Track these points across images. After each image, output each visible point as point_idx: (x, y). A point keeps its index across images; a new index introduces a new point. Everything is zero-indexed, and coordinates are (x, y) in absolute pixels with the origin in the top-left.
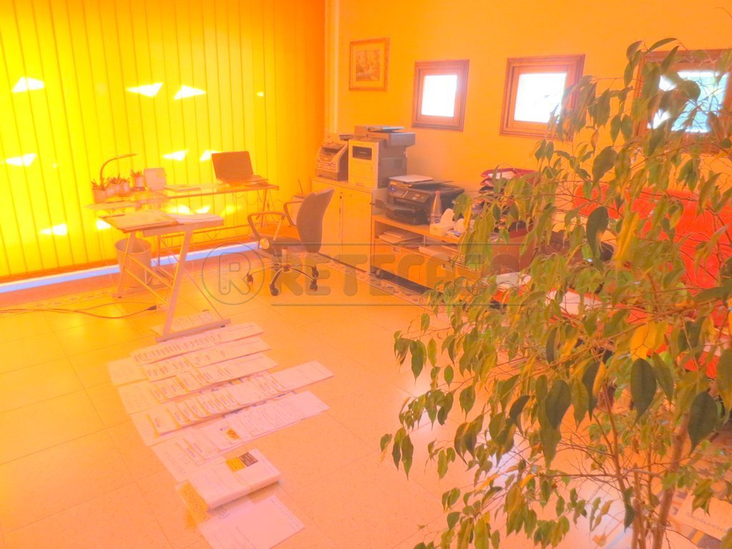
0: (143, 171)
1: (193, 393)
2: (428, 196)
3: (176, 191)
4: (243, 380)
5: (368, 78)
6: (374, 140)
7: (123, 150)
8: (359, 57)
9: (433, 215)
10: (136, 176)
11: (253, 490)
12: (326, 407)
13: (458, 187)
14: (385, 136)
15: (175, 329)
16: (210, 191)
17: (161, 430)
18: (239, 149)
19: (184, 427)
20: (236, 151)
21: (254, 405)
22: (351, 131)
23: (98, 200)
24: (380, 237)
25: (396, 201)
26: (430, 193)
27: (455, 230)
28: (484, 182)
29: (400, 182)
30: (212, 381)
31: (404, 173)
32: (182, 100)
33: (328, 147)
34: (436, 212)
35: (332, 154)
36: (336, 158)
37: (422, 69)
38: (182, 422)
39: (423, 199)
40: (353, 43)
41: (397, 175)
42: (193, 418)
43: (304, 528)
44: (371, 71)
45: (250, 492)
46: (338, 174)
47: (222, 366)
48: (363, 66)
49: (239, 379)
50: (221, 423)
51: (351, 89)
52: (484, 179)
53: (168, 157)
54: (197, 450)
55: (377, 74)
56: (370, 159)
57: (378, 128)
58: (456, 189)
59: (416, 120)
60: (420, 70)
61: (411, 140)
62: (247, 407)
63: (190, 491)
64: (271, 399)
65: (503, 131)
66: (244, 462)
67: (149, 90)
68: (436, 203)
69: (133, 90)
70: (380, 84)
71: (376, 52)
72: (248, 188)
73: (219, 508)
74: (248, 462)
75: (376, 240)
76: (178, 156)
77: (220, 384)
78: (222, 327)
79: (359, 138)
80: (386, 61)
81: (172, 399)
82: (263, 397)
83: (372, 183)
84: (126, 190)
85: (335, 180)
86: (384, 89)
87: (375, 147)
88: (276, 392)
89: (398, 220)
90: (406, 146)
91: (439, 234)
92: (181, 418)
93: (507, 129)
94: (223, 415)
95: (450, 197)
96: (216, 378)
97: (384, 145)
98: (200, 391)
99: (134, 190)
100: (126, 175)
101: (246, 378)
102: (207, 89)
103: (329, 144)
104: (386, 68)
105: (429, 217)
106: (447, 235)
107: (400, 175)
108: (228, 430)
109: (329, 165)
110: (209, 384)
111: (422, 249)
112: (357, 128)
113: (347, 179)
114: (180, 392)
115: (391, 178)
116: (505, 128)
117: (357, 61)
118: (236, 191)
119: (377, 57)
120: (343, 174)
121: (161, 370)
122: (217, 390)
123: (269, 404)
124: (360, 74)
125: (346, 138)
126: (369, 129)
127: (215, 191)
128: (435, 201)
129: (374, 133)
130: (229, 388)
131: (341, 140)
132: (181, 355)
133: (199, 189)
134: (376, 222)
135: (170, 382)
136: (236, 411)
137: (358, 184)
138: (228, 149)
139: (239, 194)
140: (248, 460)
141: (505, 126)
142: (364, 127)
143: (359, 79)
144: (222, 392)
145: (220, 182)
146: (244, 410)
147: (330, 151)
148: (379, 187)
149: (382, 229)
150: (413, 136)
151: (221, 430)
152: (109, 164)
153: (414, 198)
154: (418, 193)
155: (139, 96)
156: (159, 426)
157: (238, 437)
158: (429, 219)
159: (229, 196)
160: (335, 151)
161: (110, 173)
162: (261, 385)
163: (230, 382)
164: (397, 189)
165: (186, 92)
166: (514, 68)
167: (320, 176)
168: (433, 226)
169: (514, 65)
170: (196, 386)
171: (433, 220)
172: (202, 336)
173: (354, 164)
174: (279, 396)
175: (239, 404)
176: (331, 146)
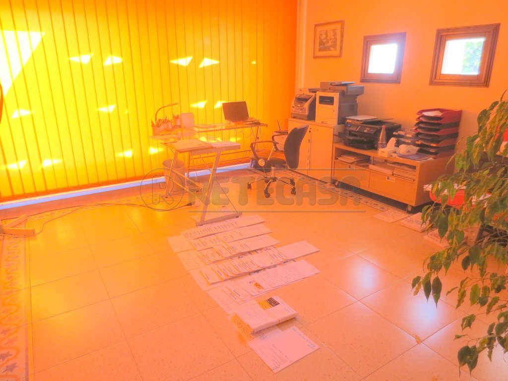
0: (180, 115)
1: (227, 258)
2: (376, 130)
3: (202, 128)
4: (258, 251)
5: (328, 49)
6: (334, 91)
7: (167, 102)
8: (321, 35)
9: (380, 142)
10: (177, 118)
11: (281, 322)
12: (318, 271)
13: (396, 123)
14: (344, 88)
15: (208, 217)
16: (220, 128)
17: (211, 281)
18: (239, 100)
19: (225, 280)
20: (238, 101)
21: (269, 268)
22: (318, 86)
23: (155, 134)
24: (339, 158)
25: (351, 133)
26: (378, 127)
27: (397, 152)
28: (419, 118)
29: (355, 120)
30: (238, 251)
31: (356, 114)
32: (204, 67)
33: (300, 97)
34: (382, 141)
35: (304, 102)
36: (306, 105)
37: (369, 41)
38: (224, 277)
39: (372, 131)
40: (316, 26)
41: (351, 116)
42: (231, 275)
43: (319, 348)
44: (330, 43)
45: (278, 323)
46: (308, 115)
47: (243, 242)
48: (325, 41)
49: (255, 251)
50: (249, 278)
51: (315, 57)
52: (419, 116)
53: (194, 105)
54: (237, 295)
55: (334, 46)
56: (333, 105)
57: (337, 83)
58: (395, 125)
59: (364, 77)
60: (367, 42)
61: (361, 91)
62: (264, 269)
63: (238, 320)
64: (280, 264)
65: (432, 82)
66: (270, 303)
67: (184, 62)
68: (382, 134)
69: (174, 62)
70: (337, 53)
71: (334, 31)
72: (247, 126)
73: (259, 332)
74: (273, 304)
75: (336, 160)
76: (201, 105)
77: (243, 254)
78: (237, 217)
79: (324, 90)
80: (342, 36)
81: (214, 262)
82: (274, 263)
83: (333, 121)
84: (170, 127)
85: (305, 120)
86: (340, 56)
87: (336, 96)
88: (282, 260)
89: (353, 147)
90: (357, 95)
91: (385, 155)
92: (223, 274)
93: (435, 81)
94: (250, 273)
95: (392, 130)
96: (240, 250)
97: (343, 95)
98: (231, 258)
99: (174, 127)
100: (170, 118)
101: (259, 250)
102: (220, 59)
103: (301, 95)
104: (342, 41)
105: (377, 144)
106: (392, 156)
107: (353, 116)
108: (254, 283)
109: (302, 110)
110: (236, 253)
111: (371, 166)
112: (322, 84)
113: (315, 119)
114: (218, 258)
115: (347, 117)
116: (433, 81)
117: (320, 37)
118: (237, 128)
119: (335, 34)
120: (312, 116)
121: (202, 243)
122: (242, 257)
123: (278, 268)
124: (322, 46)
125: (314, 91)
126: (331, 84)
127: (224, 128)
128: (382, 133)
129: (335, 87)
130: (250, 256)
131: (310, 92)
132: (214, 234)
133: (215, 127)
134: (336, 148)
135: (210, 251)
136: (258, 271)
137: (322, 123)
138: (232, 100)
139: (239, 130)
140: (272, 302)
141: (433, 78)
142: (328, 83)
143: (320, 50)
144: (246, 258)
145: (228, 122)
146: (262, 271)
147: (301, 100)
148: (339, 124)
149: (340, 153)
150: (363, 88)
151: (250, 282)
152: (160, 111)
153: (365, 131)
154: (368, 127)
155: (178, 65)
156: (209, 279)
157: (262, 288)
158: (376, 146)
159: (232, 131)
160: (306, 100)
161: (160, 116)
162: (270, 255)
163: (250, 252)
164: (352, 125)
165: (207, 62)
166: (442, 37)
167: (294, 117)
168: (380, 150)
169: (442, 34)
170: (228, 255)
171: (380, 146)
172: (225, 223)
173: (320, 108)
174: (284, 263)
175: (259, 267)
176: (303, 97)
